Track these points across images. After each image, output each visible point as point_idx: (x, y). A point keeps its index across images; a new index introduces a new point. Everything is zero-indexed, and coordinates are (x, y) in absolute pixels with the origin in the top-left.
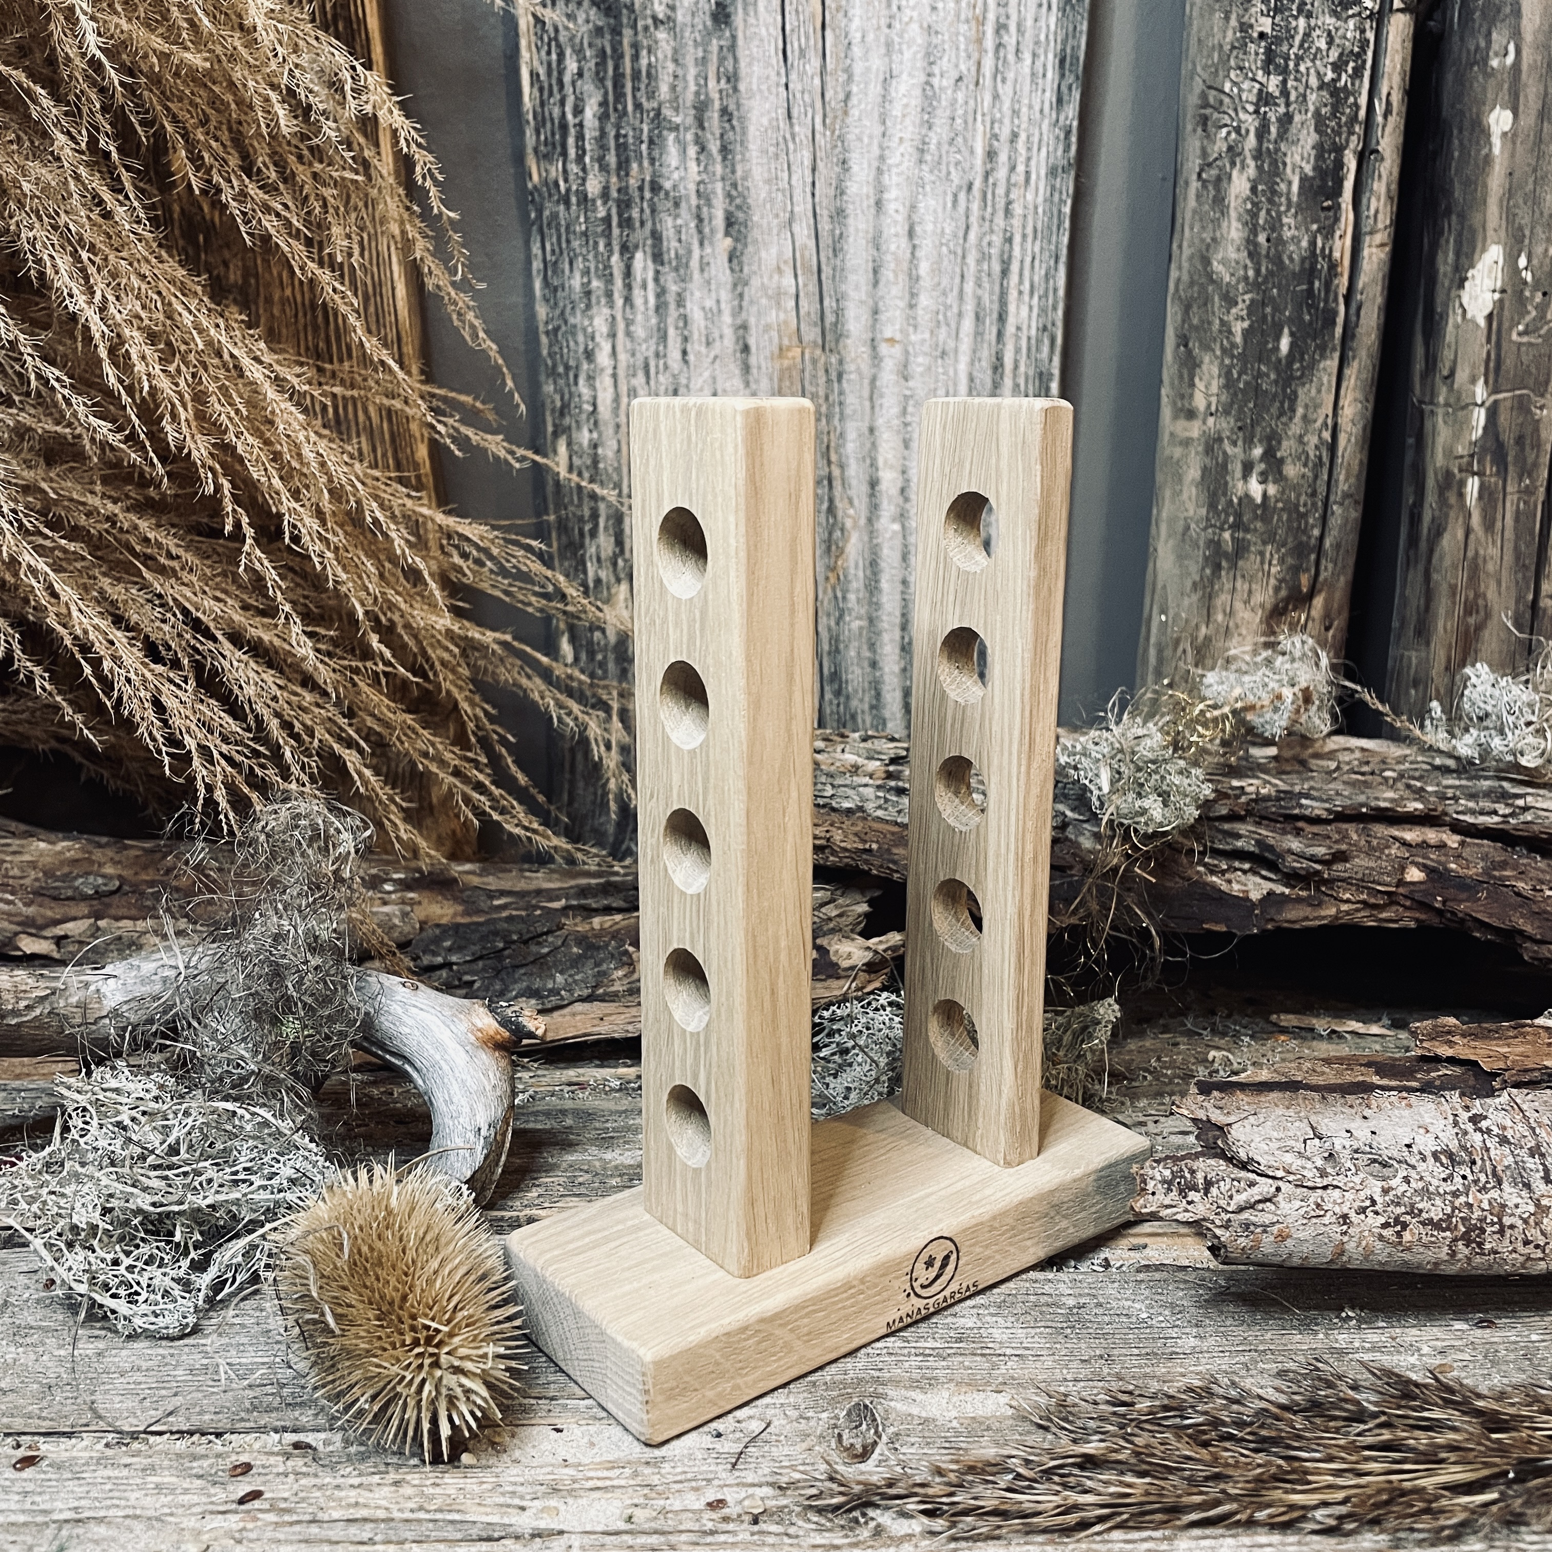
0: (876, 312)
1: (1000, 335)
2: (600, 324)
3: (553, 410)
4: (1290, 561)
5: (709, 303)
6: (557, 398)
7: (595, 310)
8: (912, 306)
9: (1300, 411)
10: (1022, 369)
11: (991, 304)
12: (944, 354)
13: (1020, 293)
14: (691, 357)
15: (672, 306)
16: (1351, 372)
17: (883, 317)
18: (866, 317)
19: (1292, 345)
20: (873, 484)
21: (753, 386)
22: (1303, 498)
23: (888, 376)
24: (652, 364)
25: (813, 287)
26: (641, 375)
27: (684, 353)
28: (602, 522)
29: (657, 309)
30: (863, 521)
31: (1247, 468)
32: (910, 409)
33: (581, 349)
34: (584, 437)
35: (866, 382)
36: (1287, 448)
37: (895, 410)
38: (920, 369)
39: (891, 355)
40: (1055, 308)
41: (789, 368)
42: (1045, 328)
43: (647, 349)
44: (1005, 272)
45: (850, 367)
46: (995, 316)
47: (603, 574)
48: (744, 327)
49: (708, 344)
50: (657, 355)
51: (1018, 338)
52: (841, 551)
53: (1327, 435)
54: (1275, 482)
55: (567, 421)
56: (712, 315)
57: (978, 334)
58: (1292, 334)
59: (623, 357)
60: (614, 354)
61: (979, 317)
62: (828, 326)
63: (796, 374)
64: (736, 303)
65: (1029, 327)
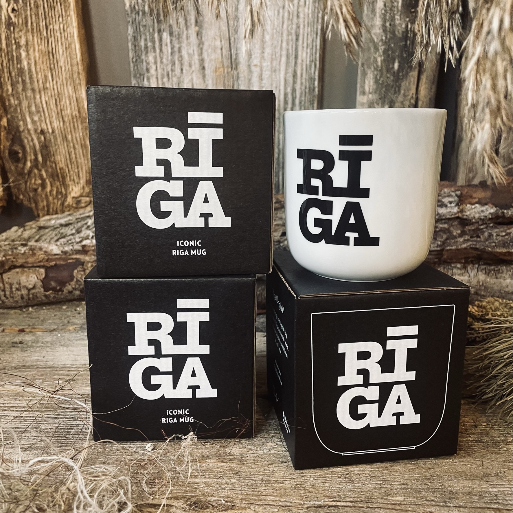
0: (250, 55)
1: (296, 63)
2: (151, 59)
5: (190, 51)
7: (149, 54)
8: (263, 52)
9: (402, 92)
10: (304, 76)
11: (292, 52)
12: (275, 71)
13: (303, 47)
14: (184, 71)
15: (177, 52)
17: (253, 56)
18: (246, 57)
19: (399, 66)
21: (207, 82)
23: (255, 79)
24: (170, 73)
25: (227, 45)
26: (166, 77)
27: (182, 70)
29: (171, 53)
33: (145, 68)
35: (247, 81)
38: (267, 76)
39: (256, 71)
40: (316, 53)
41: (219, 76)
42: (312, 61)
43: (169, 68)
44: (297, 39)
45: (241, 75)
46: (294, 56)
48: (203, 60)
49: (190, 66)
50: (172, 70)
51: (302, 65)
53: (413, 101)
56: (191, 56)
57: (288, 63)
58: (399, 62)
59: (159, 71)
60: (156, 70)
61: (288, 56)
62: (233, 60)
63: (222, 77)
64: (200, 51)
65: (306, 61)
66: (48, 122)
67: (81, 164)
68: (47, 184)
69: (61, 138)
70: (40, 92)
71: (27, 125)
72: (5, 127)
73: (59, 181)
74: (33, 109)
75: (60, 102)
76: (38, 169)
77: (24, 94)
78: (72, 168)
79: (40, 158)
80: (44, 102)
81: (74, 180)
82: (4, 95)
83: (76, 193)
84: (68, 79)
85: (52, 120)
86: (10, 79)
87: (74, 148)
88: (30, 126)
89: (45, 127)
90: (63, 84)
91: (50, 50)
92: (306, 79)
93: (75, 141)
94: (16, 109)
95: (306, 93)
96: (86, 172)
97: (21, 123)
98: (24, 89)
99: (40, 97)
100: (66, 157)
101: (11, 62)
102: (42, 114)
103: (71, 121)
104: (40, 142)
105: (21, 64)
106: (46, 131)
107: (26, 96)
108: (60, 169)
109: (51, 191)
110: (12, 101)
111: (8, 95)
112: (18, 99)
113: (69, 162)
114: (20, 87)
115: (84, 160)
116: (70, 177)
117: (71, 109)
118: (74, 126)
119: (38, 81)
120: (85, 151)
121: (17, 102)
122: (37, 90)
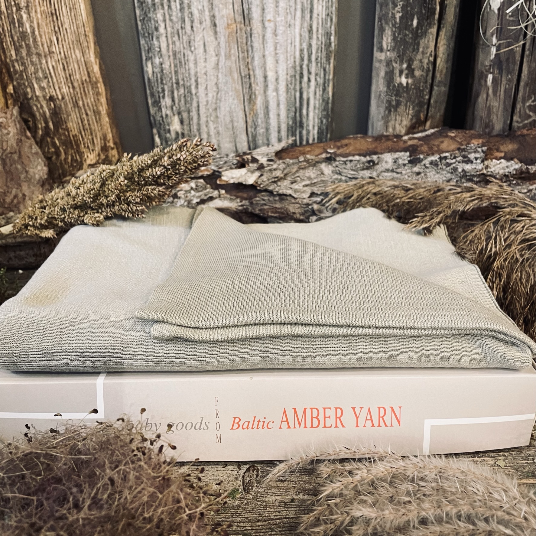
0: (263, 9)
1: (311, 17)
2: (160, 17)
3: (145, 51)
4: (416, 108)
5: (200, 7)
6: (146, 46)
7: (157, 11)
8: (277, 7)
9: (421, 50)
10: (320, 31)
11: (307, 5)
12: (290, 26)
14: (195, 29)
15: (186, 8)
16: (442, 33)
17: (266, 11)
18: (259, 11)
19: (418, 23)
20: (265, 77)
21: (219, 40)
22: (422, 84)
23: (269, 35)
24: (180, 31)
26: (176, 36)
27: (192, 27)
28: (166, 93)
29: (181, 10)
30: (262, 92)
31: (401, 72)
32: (278, 48)
33: (153, 26)
34: (157, 61)
35: (261, 37)
36: (416, 64)
37: (272, 49)
38: (281, 32)
39: (270, 26)
40: (332, 6)
41: (232, 32)
42: (328, 15)
43: (178, 26)
45: (255, 32)
46: (309, 10)
47: (169, 112)
48: (214, 16)
49: (201, 23)
50: (182, 27)
52: (255, 103)
53: (432, 59)
54: (411, 78)
55: (150, 55)
56: (202, 12)
57: (303, 17)
58: (418, 19)
59: (169, 29)
60: (166, 28)
61: (303, 11)
62: (245, 15)
63: (234, 35)
64: (210, 7)
65: (322, 14)
66: (57, 88)
67: (95, 130)
68: (60, 152)
69: (72, 104)
70: (45, 56)
71: (35, 91)
72: (11, 95)
73: (72, 148)
74: (40, 74)
75: (68, 66)
76: (50, 137)
77: (29, 59)
78: (85, 135)
79: (51, 126)
80: (51, 68)
81: (88, 147)
82: (8, 60)
83: (91, 160)
84: (75, 42)
85: (61, 86)
86: (12, 43)
87: (87, 114)
88: (38, 93)
89: (54, 94)
90: (70, 48)
91: (53, 11)
92: (322, 34)
93: (87, 107)
94: (21, 75)
95: (322, 48)
96: (101, 139)
97: (29, 90)
98: (29, 54)
99: (47, 62)
100: (78, 123)
101: (12, 26)
102: (50, 80)
103: (81, 86)
104: (49, 110)
105: (22, 28)
106: (56, 97)
107: (31, 61)
108: (73, 136)
109: (66, 159)
110: (17, 67)
111: (12, 61)
112: (23, 64)
113: (82, 128)
114: (24, 53)
115: (98, 126)
116: (84, 144)
117: (80, 74)
118: (84, 91)
119: (43, 45)
120: (98, 118)
121: (22, 68)
122: (43, 55)
